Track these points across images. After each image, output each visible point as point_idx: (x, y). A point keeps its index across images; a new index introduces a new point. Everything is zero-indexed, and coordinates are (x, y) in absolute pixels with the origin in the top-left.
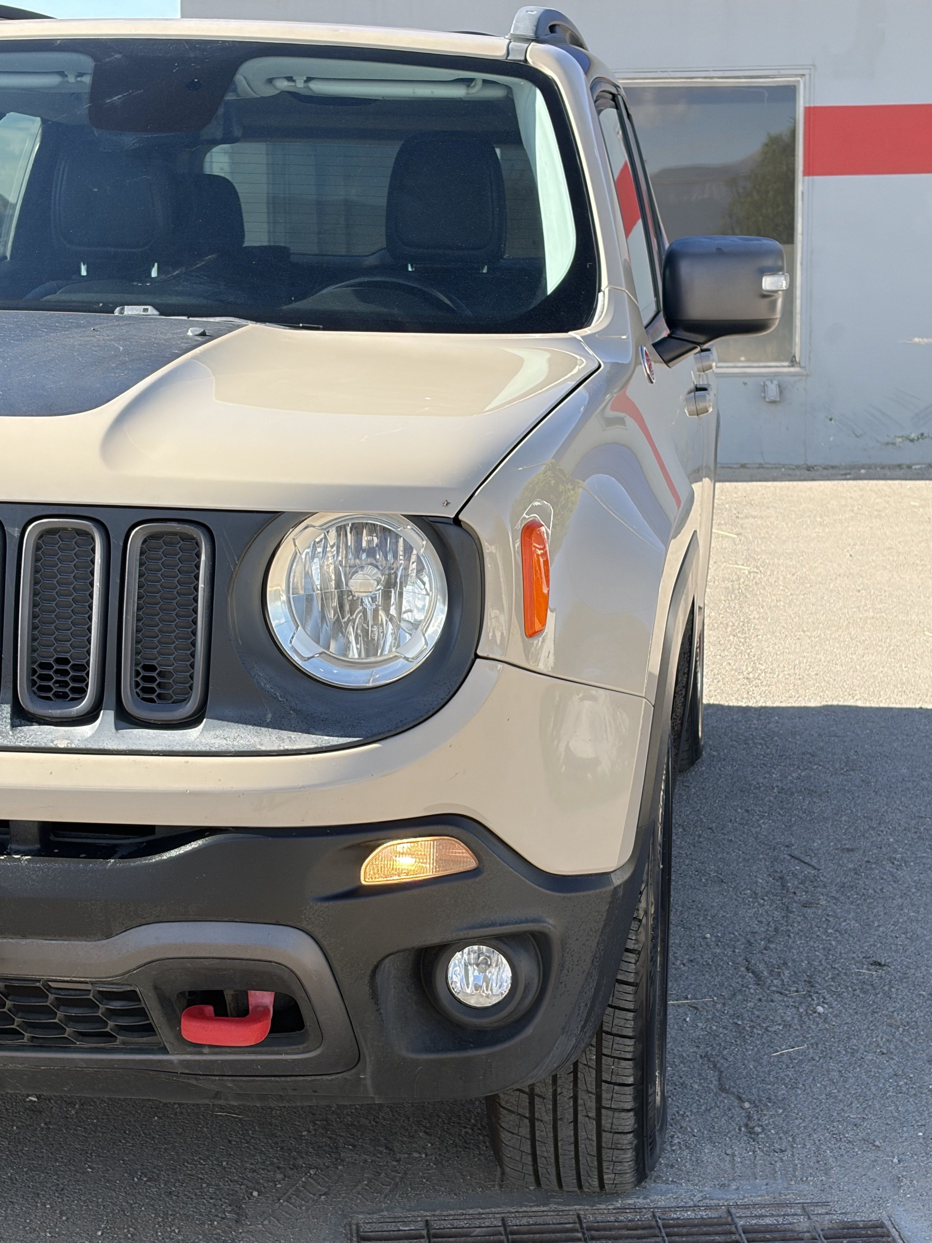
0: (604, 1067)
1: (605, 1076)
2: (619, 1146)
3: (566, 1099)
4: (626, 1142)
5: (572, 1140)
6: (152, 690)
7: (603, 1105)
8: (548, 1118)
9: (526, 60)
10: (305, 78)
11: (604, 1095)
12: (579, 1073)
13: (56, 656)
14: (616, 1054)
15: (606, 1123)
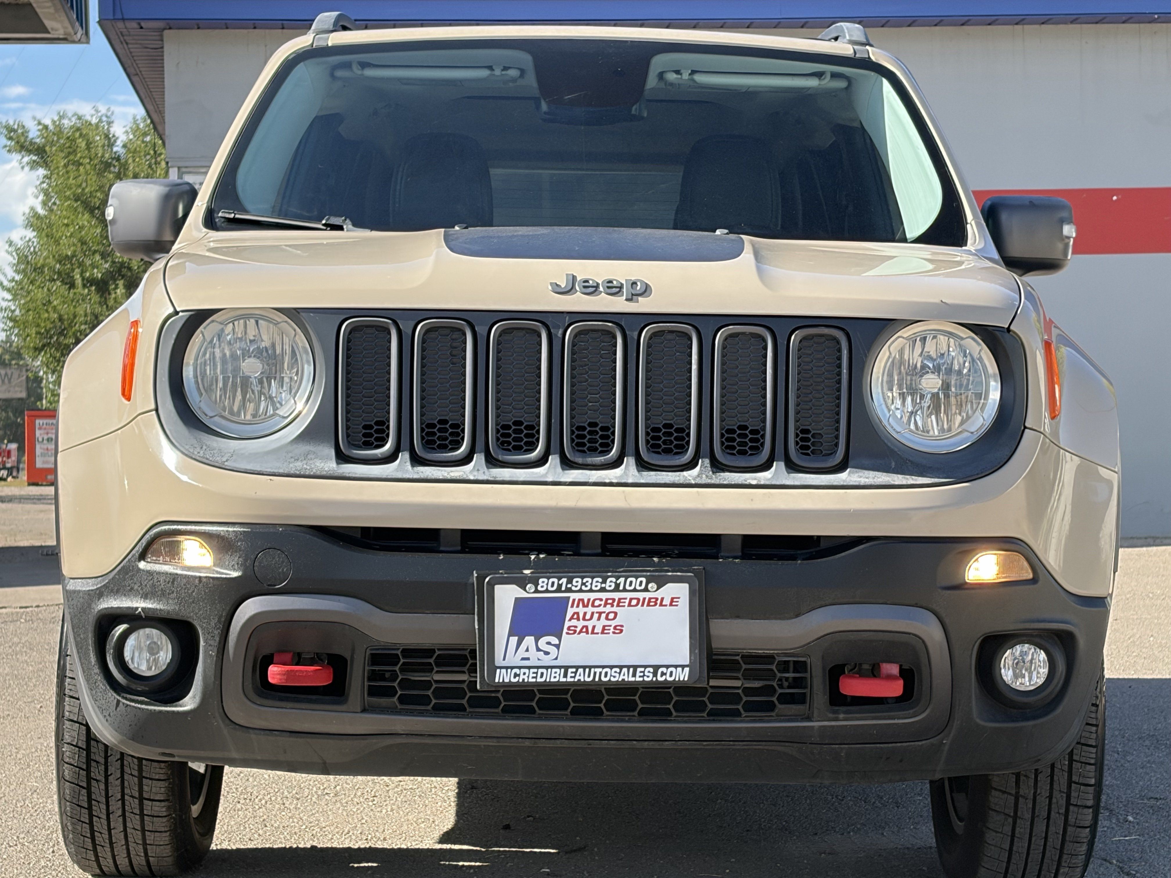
0: (1074, 770)
1: (1075, 778)
2: (1079, 839)
3: (1043, 798)
4: (1084, 835)
5: (1044, 835)
6: (808, 448)
7: (1072, 802)
8: (1028, 816)
9: (869, 58)
10: (690, 72)
11: (1073, 794)
12: (1055, 776)
13: (738, 424)
14: (1083, 760)
15: (1071, 819)
